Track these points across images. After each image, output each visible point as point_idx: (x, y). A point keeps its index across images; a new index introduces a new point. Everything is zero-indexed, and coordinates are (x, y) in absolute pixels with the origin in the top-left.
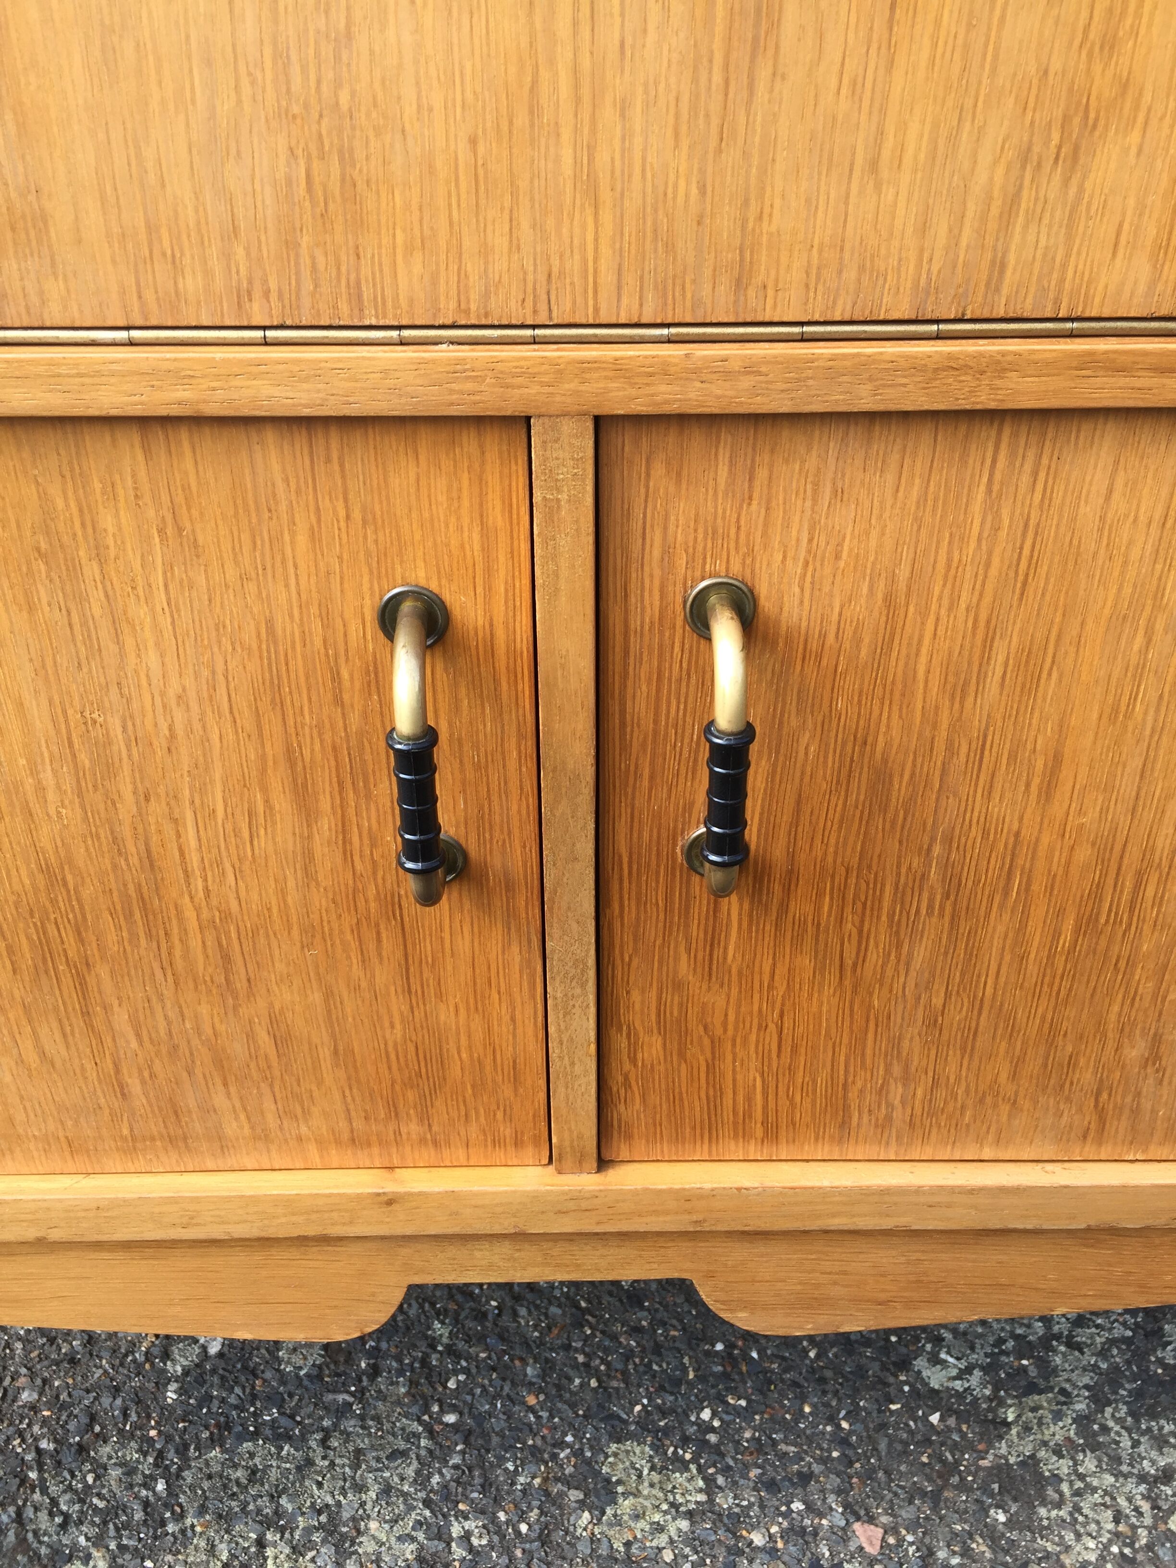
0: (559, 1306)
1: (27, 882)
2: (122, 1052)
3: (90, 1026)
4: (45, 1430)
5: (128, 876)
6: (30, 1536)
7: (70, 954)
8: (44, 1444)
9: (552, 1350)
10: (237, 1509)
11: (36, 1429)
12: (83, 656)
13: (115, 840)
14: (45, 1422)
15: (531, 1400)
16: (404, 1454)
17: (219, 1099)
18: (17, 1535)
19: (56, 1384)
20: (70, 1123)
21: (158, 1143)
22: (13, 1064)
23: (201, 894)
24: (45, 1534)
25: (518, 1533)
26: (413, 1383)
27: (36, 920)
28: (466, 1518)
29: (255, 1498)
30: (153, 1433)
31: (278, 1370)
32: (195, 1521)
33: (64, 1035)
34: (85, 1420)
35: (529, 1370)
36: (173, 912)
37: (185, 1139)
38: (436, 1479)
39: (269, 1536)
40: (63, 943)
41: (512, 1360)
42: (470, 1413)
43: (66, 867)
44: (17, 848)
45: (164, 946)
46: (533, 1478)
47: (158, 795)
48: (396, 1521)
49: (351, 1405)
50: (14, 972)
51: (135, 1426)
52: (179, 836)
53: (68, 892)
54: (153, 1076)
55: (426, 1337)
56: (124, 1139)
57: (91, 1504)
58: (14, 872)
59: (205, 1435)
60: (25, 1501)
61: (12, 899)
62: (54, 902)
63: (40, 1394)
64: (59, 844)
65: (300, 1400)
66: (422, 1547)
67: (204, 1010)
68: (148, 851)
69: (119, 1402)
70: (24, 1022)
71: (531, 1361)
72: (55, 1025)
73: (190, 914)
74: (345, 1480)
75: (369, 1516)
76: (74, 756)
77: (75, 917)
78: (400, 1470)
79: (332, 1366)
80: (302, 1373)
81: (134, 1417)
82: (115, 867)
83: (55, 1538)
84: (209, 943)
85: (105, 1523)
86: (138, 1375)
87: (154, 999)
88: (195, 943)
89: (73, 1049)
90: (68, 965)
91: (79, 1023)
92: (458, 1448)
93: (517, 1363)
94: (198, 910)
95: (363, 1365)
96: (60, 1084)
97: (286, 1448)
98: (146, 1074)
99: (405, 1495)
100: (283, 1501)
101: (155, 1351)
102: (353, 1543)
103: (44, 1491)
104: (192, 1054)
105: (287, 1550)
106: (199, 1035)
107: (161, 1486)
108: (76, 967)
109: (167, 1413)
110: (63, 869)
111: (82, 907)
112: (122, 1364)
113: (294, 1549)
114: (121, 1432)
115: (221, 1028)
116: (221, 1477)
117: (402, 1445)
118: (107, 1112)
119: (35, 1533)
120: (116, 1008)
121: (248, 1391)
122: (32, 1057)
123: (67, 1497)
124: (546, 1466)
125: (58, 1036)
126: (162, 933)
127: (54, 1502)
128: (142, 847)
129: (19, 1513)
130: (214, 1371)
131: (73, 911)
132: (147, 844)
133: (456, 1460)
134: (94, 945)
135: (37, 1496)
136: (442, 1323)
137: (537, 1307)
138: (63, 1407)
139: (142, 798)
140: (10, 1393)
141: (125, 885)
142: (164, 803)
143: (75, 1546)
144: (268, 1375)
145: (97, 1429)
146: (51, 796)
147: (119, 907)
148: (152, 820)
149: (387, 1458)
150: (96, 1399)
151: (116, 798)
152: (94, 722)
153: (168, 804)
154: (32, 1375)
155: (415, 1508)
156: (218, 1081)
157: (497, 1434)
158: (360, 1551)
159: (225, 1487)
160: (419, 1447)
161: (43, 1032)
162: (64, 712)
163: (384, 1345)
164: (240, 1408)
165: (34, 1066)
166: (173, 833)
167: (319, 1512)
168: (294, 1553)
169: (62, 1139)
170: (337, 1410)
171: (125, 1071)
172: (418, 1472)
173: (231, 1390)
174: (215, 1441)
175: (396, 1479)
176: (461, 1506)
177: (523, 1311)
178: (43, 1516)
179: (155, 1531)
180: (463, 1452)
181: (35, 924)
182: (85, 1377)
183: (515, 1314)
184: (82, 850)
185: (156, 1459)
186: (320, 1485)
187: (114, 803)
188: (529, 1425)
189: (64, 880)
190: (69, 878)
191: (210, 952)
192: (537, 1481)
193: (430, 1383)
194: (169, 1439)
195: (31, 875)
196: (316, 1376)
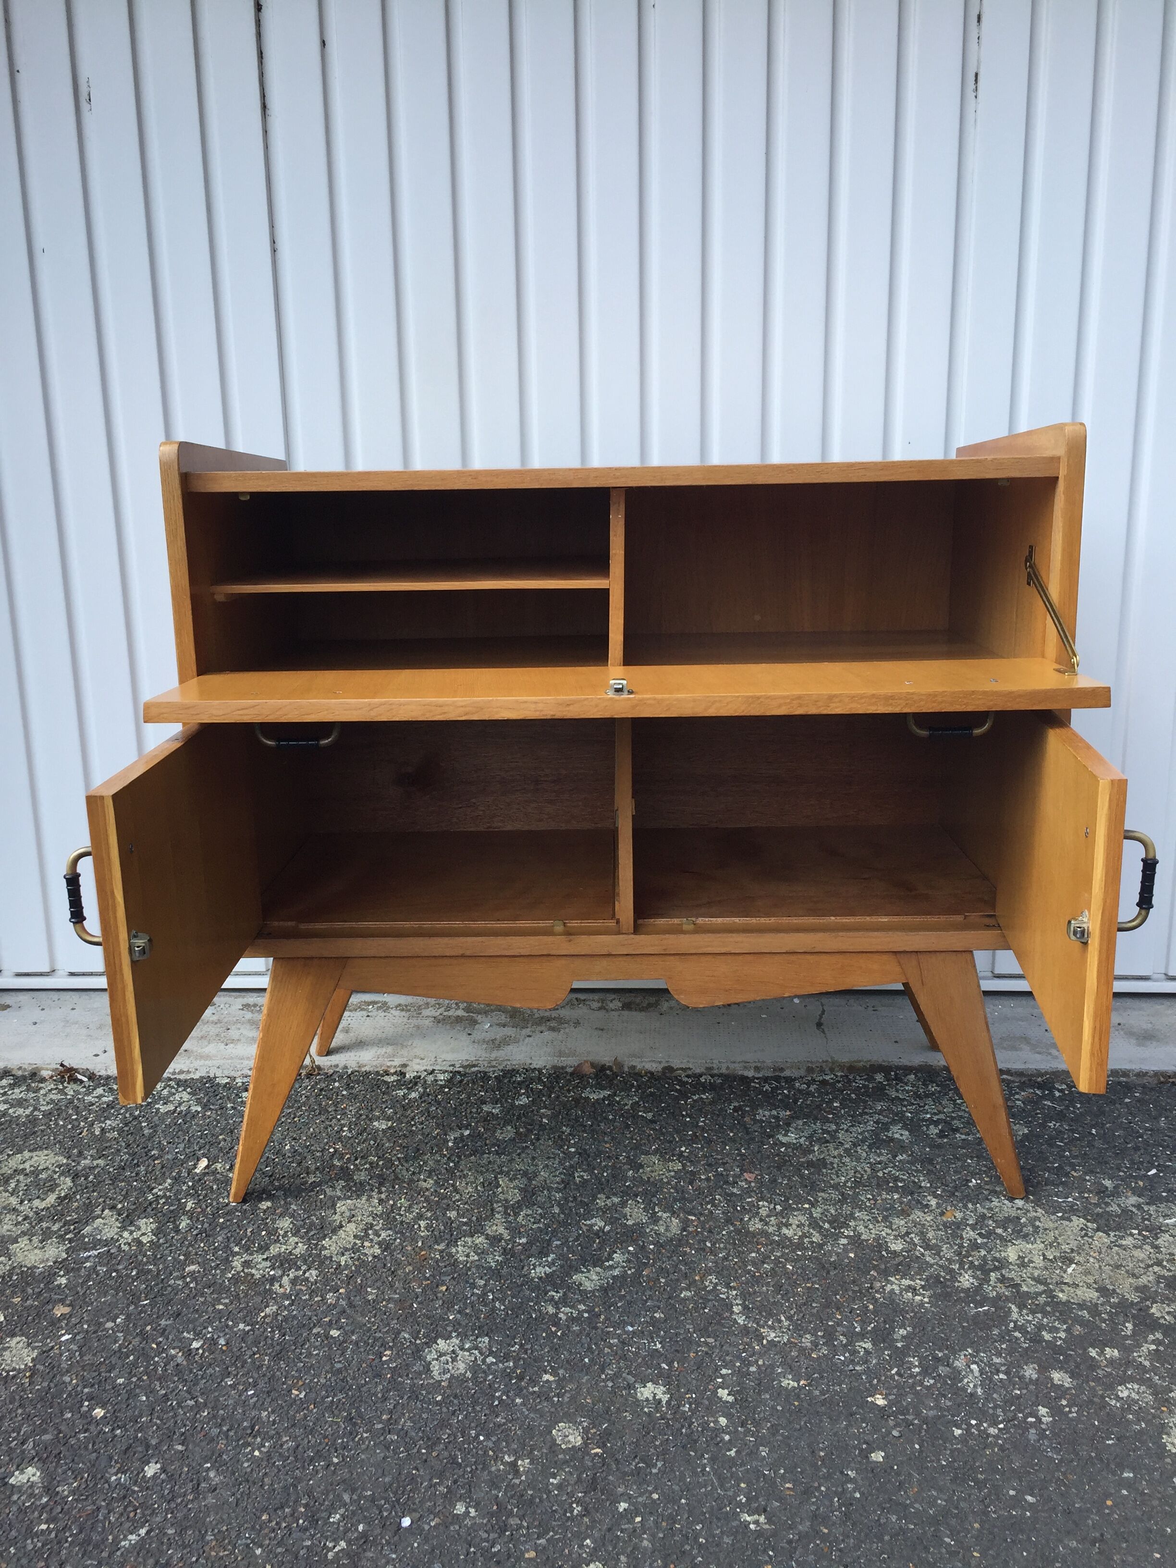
4: (399, 1152)
6: (400, 1176)
8: (399, 1156)
10: (484, 1170)
11: (394, 1152)
14: (397, 1150)
16: (553, 1158)
18: (394, 1176)
19: (400, 1141)
24: (406, 1176)
26: (555, 1141)
28: (581, 1172)
55: (560, 1131)
57: (423, 1169)
59: (468, 1153)
60: (395, 1168)
63: (394, 1144)
65: (506, 1145)
66: (563, 1179)
69: (428, 1145)
74: (529, 1163)
75: (540, 1172)
78: (551, 1161)
79: (519, 1137)
123: (413, 1167)
127: (407, 1169)
149: (546, 1158)
150: (418, 1145)
154: (389, 1140)
155: (559, 1170)
157: (593, 1153)
158: (537, 1179)
159: (478, 1165)
160: (559, 1156)
163: (541, 1132)
164: (481, 1147)
167: (520, 1171)
168: (510, 1179)
196: (512, 1140)
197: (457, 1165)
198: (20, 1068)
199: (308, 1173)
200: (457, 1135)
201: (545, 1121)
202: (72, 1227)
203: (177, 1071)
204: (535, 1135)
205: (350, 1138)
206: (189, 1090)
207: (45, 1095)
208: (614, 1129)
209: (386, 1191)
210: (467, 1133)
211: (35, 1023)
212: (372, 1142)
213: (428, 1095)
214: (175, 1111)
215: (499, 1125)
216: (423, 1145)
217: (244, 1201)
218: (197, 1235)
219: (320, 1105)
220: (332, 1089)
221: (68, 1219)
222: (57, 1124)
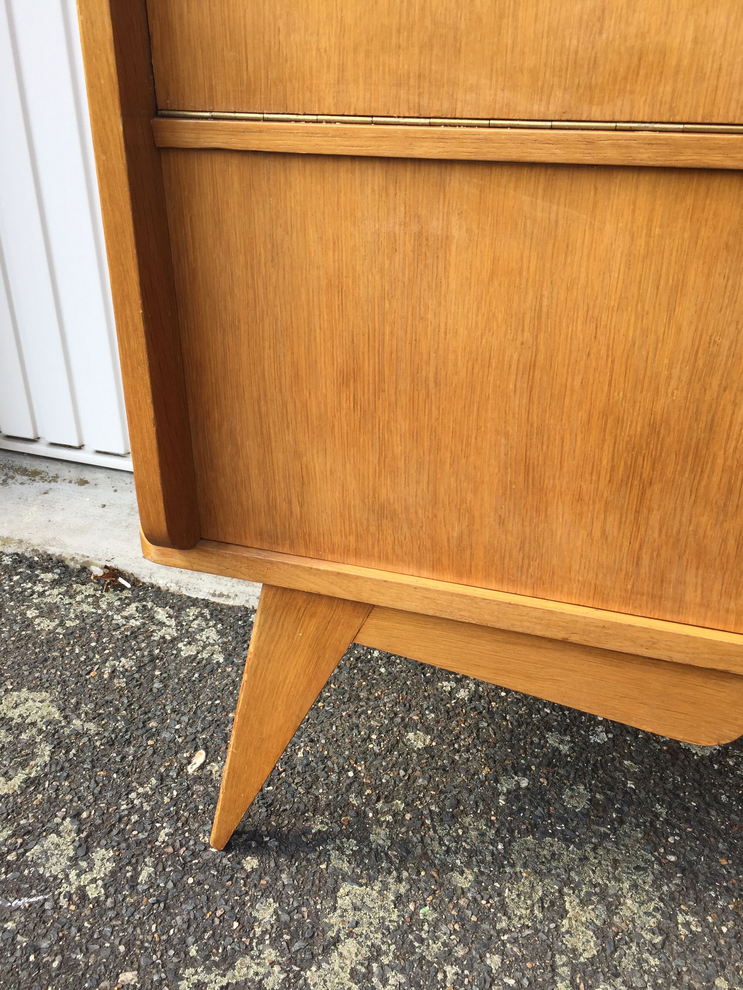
0: (737, 815)
1: (639, 429)
2: (647, 538)
3: (636, 519)
4: (433, 801)
5: (695, 435)
6: (429, 852)
7: (644, 476)
8: (433, 808)
9: (734, 838)
10: (545, 871)
11: (428, 799)
12: (725, 305)
13: (697, 411)
14: (432, 797)
15: (724, 862)
16: (645, 869)
17: (690, 577)
18: (422, 850)
19: (437, 779)
20: (600, 576)
21: (645, 598)
22: (586, 535)
23: (731, 451)
24: (437, 853)
25: (721, 932)
26: (646, 833)
27: (634, 453)
28: (687, 914)
29: (556, 868)
30: (493, 818)
31: (562, 805)
32: (522, 870)
33: (620, 523)
34: (455, 802)
35: (720, 845)
36: (711, 458)
37: (661, 597)
38: (665, 888)
39: (566, 890)
40: (643, 468)
41: (708, 836)
42: (684, 858)
43: (663, 424)
44: (642, 410)
45: (697, 478)
46: (728, 904)
47: (732, 388)
48: (643, 904)
49: (609, 835)
50: (610, 481)
51: (483, 812)
52: (733, 414)
53: (658, 438)
54: (658, 555)
55: (652, 811)
56: (626, 591)
57: (462, 846)
58: (634, 424)
59: (524, 827)
60: (425, 834)
61: (627, 439)
62: (648, 444)
63: (429, 782)
64: (665, 411)
65: (577, 824)
66: (659, 922)
67: (704, 520)
68: (713, 420)
69: (472, 797)
70: (602, 512)
71: (721, 841)
72: (618, 516)
73: (720, 461)
74: (609, 873)
75: (625, 897)
76: (696, 361)
77: (656, 454)
78: (642, 877)
79: (595, 812)
80: (577, 810)
81: (481, 807)
82: (690, 428)
83: (443, 857)
84: (724, 480)
85: (471, 857)
86: (481, 786)
87: (679, 509)
88: (715, 479)
89: (622, 531)
90: (640, 481)
91: (631, 517)
92: (678, 875)
93: (712, 839)
94: (726, 460)
95: (614, 816)
96: (605, 551)
97: (572, 846)
98: (655, 554)
99: (647, 891)
100: (573, 874)
101: (490, 777)
102: (617, 908)
103: (435, 831)
104: (686, 546)
105: (578, 901)
106: (695, 535)
107: (500, 846)
108: (644, 483)
109: (499, 811)
110: (661, 425)
111: (662, 450)
112: (472, 779)
113: (581, 901)
114: (475, 813)
115: (709, 533)
116: (535, 851)
117: (643, 865)
118: (624, 573)
119: (432, 851)
120: (655, 512)
121: (546, 811)
122: (597, 533)
123: (448, 838)
124: (736, 899)
125: (616, 523)
126: (700, 470)
127: (441, 839)
128: (710, 419)
129: (422, 837)
130: (525, 796)
131: (656, 450)
132: (713, 417)
133: (678, 881)
134: (659, 472)
135: (431, 832)
136: (662, 806)
137: (722, 813)
138: (441, 792)
139: (722, 389)
140: (412, 777)
141: (691, 439)
142: (733, 394)
143: (454, 865)
144: (557, 806)
145: (462, 808)
146: (673, 383)
147: (682, 451)
148: (722, 402)
149: (634, 868)
150: (459, 792)
151: (708, 387)
152: (715, 342)
153: (735, 394)
154: (423, 772)
155: (654, 900)
156: (694, 565)
157: (702, 874)
158: (621, 913)
159: (537, 857)
160: (653, 868)
161: (610, 519)
162: (701, 336)
163: (626, 809)
164: (542, 818)
165: (596, 538)
166: (730, 412)
167: (595, 886)
168: (581, 903)
169: (593, 585)
170: (601, 835)
171: (644, 550)
172: (654, 882)
173: (536, 808)
174: (528, 832)
175: (640, 881)
176: (682, 907)
177: (713, 813)
178: (436, 844)
179: (499, 869)
180: (681, 878)
181: (632, 455)
182: (452, 780)
183: (708, 813)
184: (676, 416)
185: (496, 832)
186: (594, 872)
187: (705, 391)
188: (723, 875)
189: (659, 432)
190: (662, 431)
191: (722, 485)
192: (731, 907)
193: (657, 836)
194: (503, 824)
195: (643, 427)
196: (586, 814)
197: (508, 845)
198: (73, 559)
199: (315, 811)
200: (512, 785)
201: (630, 784)
202: (20, 841)
203: (217, 593)
204: (618, 811)
205: (376, 755)
206: (219, 626)
207: (79, 603)
208: (731, 826)
209: (409, 879)
210: (524, 783)
211: (104, 506)
212: (402, 773)
213: (481, 697)
214: (196, 656)
215: (568, 778)
216: (465, 795)
217: (228, 848)
218: (153, 904)
219: (352, 685)
220: (369, 661)
221: (22, 822)
222: (72, 651)
